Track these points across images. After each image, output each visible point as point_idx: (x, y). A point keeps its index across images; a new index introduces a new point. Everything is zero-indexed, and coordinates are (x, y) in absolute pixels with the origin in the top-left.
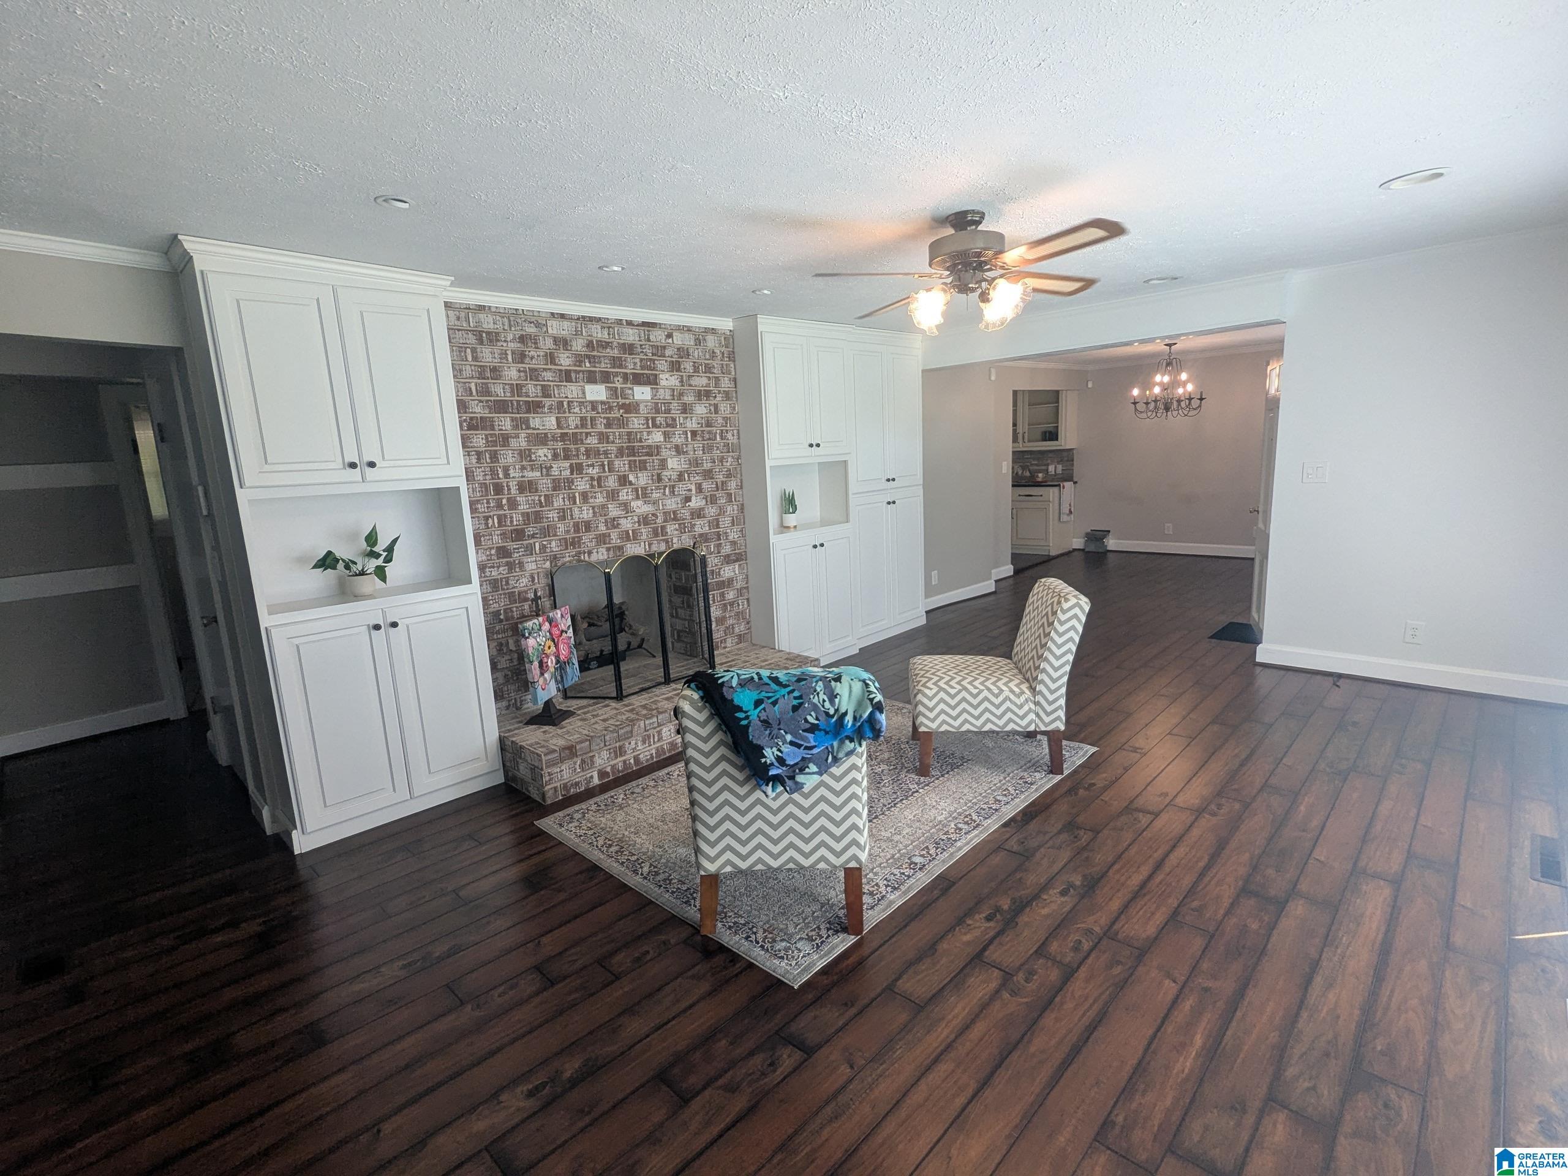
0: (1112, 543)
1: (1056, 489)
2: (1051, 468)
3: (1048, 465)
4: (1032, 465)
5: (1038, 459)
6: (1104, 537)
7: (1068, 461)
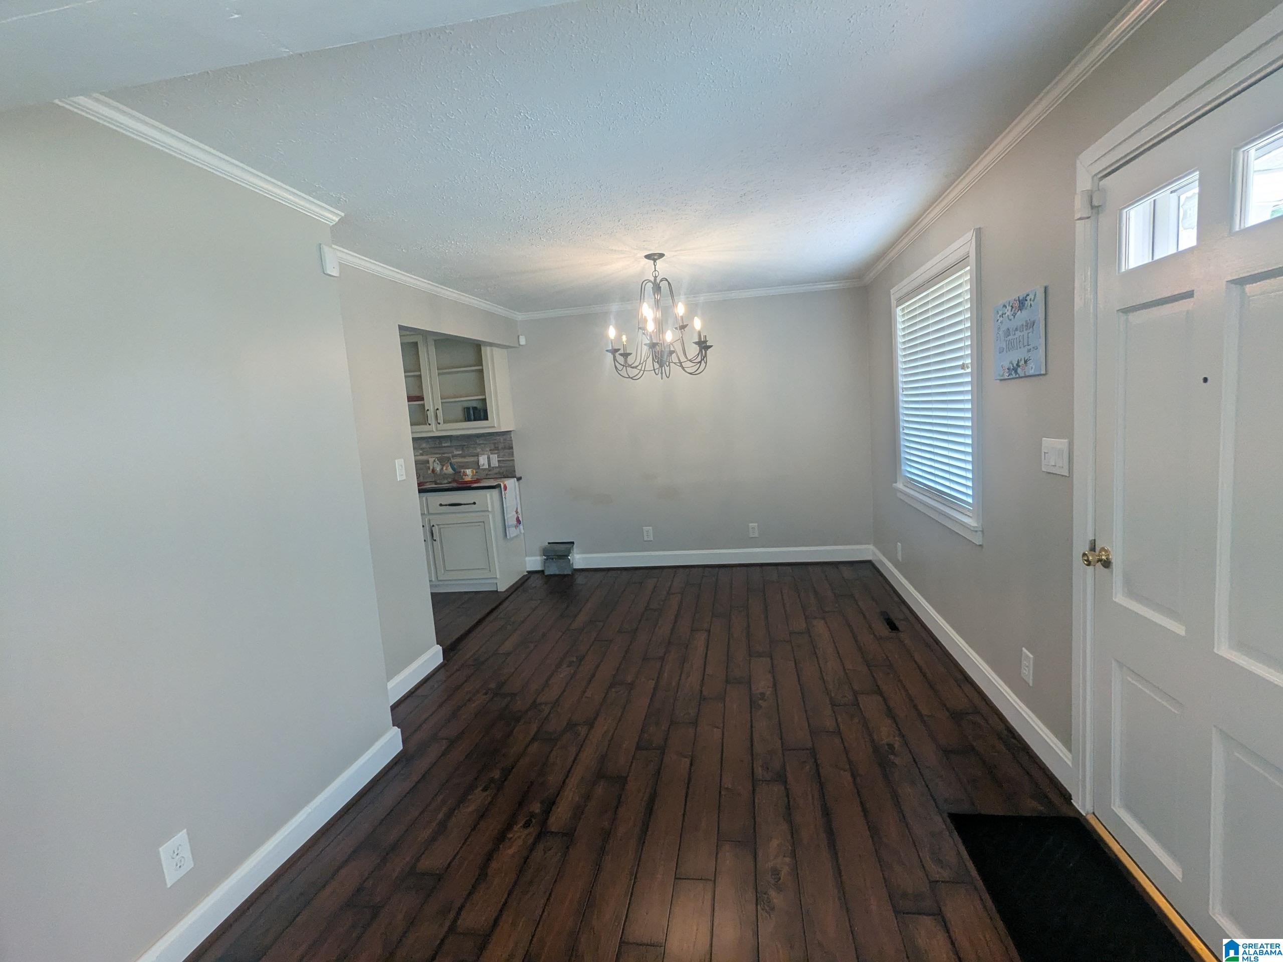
0: (579, 560)
1: (495, 492)
2: (483, 460)
3: (477, 455)
4: (454, 456)
5: (462, 447)
6: (569, 552)
7: (504, 448)
